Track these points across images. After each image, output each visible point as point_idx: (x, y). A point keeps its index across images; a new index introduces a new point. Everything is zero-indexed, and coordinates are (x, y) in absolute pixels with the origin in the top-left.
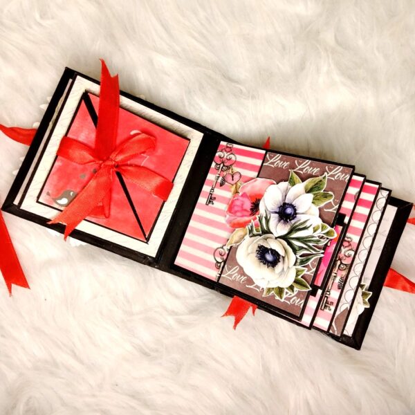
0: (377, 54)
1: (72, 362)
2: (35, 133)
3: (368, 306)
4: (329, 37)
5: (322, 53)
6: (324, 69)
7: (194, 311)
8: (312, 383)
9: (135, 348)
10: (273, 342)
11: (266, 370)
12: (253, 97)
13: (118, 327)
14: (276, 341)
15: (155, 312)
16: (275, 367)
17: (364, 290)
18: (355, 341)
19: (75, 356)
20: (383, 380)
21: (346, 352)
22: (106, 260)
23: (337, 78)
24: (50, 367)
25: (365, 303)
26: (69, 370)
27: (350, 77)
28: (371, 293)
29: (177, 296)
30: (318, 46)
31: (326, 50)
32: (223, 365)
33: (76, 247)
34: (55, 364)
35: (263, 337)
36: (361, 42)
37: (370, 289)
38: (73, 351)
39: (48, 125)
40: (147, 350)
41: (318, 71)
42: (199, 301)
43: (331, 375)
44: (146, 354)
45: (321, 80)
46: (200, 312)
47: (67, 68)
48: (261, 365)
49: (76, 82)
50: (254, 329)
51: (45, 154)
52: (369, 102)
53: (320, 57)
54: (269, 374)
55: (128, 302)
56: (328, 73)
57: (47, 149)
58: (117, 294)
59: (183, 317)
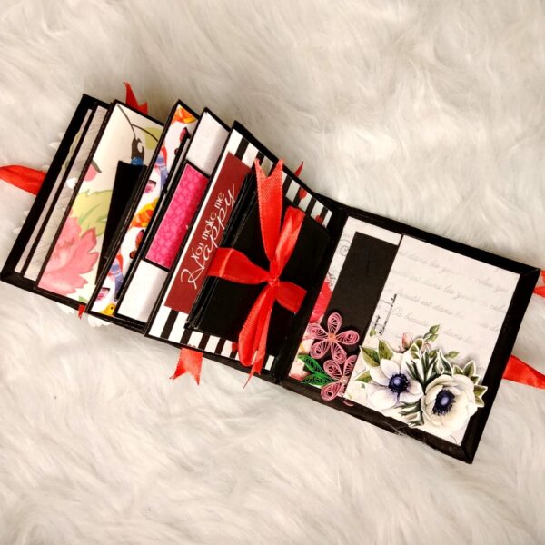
0: (490, 71)
1: (90, 479)
2: (42, 178)
3: (482, 406)
4: (426, 50)
5: (418, 72)
6: (421, 92)
7: (251, 411)
8: (407, 506)
9: (173, 460)
10: (355, 452)
11: (347, 489)
12: (328, 130)
13: (151, 433)
14: (360, 451)
15: (200, 413)
16: (359, 486)
17: (476, 384)
18: (465, 452)
19: (94, 471)
20: (501, 502)
21: (452, 466)
22: (135, 344)
23: (437, 104)
24: (62, 486)
25: (478, 401)
26: (87, 490)
27: (454, 103)
28: (486, 388)
29: (228, 393)
30: (412, 62)
31: (423, 68)
32: (289, 483)
33: (96, 328)
34: (68, 482)
35: (341, 446)
36: (468, 57)
37: (484, 383)
38: (92, 466)
39: (60, 169)
40: (190, 464)
41: (413, 94)
42: (257, 398)
43: (432, 496)
44: (188, 470)
45: (416, 106)
46: (259, 414)
47: (84, 94)
48: (339, 483)
49: (96, 114)
50: (330, 434)
51: (57, 206)
52: (480, 135)
53: (415, 77)
54: (350, 495)
55: (164, 400)
56: (426, 97)
57: (59, 201)
58: (149, 390)
59: (237, 420)
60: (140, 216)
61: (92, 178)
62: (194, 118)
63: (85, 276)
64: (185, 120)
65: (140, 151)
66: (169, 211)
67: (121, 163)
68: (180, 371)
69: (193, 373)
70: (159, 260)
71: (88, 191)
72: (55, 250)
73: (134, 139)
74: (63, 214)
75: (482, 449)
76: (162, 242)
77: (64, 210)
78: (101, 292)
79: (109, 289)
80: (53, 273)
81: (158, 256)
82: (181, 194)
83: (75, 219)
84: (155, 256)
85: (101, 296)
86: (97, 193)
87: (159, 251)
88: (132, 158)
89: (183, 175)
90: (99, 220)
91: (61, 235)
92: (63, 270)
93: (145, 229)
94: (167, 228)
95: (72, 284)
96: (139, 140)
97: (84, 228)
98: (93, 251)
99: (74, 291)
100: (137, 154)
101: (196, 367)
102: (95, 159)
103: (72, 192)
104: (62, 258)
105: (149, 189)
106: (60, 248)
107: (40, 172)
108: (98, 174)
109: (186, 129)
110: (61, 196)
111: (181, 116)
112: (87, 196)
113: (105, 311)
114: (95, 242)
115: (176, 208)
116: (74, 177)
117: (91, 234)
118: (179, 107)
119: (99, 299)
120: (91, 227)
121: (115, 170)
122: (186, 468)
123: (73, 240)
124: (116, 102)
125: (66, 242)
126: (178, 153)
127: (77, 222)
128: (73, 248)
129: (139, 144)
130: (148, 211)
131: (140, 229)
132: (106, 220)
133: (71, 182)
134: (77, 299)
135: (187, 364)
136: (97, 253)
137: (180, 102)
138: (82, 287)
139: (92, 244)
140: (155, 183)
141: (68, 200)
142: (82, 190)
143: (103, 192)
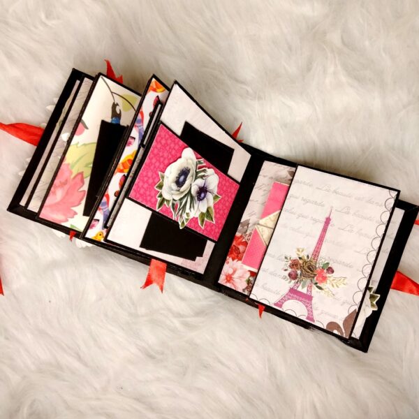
0: (384, 55)
1: (76, 364)
2: (40, 133)
3: (376, 309)
4: (335, 38)
5: (329, 54)
6: (331, 69)
7: (200, 313)
8: (319, 386)
9: (140, 350)
10: (280, 344)
11: (273, 373)
12: (260, 98)
13: (123, 329)
14: (283, 344)
15: (161, 314)
16: (282, 369)
17: (372, 293)
18: (362, 343)
19: (79, 358)
21: (353, 355)
22: (112, 261)
23: (343, 78)
24: (54, 370)
25: (373, 305)
26: (73, 373)
27: (356, 79)
28: (379, 295)
29: (182, 298)
30: (325, 47)
31: (332, 51)
32: (229, 368)
33: (82, 248)
35: (269, 340)
36: (367, 43)
37: (377, 292)
38: (78, 354)
39: (55, 126)
40: (152, 353)
41: (325, 72)
42: (205, 303)
43: (338, 378)
44: (152, 357)
45: (327, 81)
46: (206, 314)
47: (74, 69)
48: (267, 367)
49: (83, 84)
50: (260, 331)
51: (53, 154)
52: (376, 103)
53: (327, 58)
54: (275, 377)
55: (133, 304)
56: (335, 73)
57: (55, 150)
58: (122, 296)
59: (189, 319)
60: (123, 164)
61: (81, 133)
62: (164, 88)
63: (75, 209)
64: (158, 90)
65: (118, 112)
66: (147, 160)
67: (103, 122)
68: (148, 282)
69: (158, 283)
70: (138, 198)
71: (78, 143)
72: (52, 189)
73: (114, 103)
74: (59, 161)
75: (375, 342)
76: (141, 184)
77: (60, 157)
78: (93, 222)
79: (98, 220)
80: (50, 206)
81: (138, 195)
82: (156, 147)
83: (68, 164)
84: (136, 196)
85: (93, 226)
86: (85, 145)
87: (139, 192)
88: (112, 118)
89: (158, 133)
90: (86, 166)
91: (57, 178)
92: (58, 203)
93: (126, 174)
94: (145, 174)
95: (64, 215)
96: (117, 104)
97: (75, 172)
98: (81, 189)
99: (67, 221)
100: (116, 115)
101: (161, 280)
102: (83, 118)
103: (65, 144)
104: (58, 195)
105: (130, 143)
106: (56, 187)
107: (39, 128)
108: (86, 130)
109: (158, 97)
110: (56, 147)
111: (155, 87)
112: (77, 147)
113: (95, 237)
114: (83, 182)
115: (152, 158)
116: (66, 132)
117: (80, 177)
118: (154, 80)
119: (92, 228)
120: (80, 171)
121: (99, 127)
122: (150, 356)
123: (67, 181)
124: (100, 74)
125: (60, 182)
126: (152, 115)
127: (70, 167)
128: (66, 187)
129: (117, 107)
130: (129, 160)
131: (123, 174)
132: (91, 165)
133: (65, 136)
134: (69, 226)
135: (154, 277)
136: (84, 191)
137: (154, 76)
138: (73, 217)
139: (81, 184)
140: (134, 138)
141: (62, 150)
142: (73, 142)
143: (89, 144)
